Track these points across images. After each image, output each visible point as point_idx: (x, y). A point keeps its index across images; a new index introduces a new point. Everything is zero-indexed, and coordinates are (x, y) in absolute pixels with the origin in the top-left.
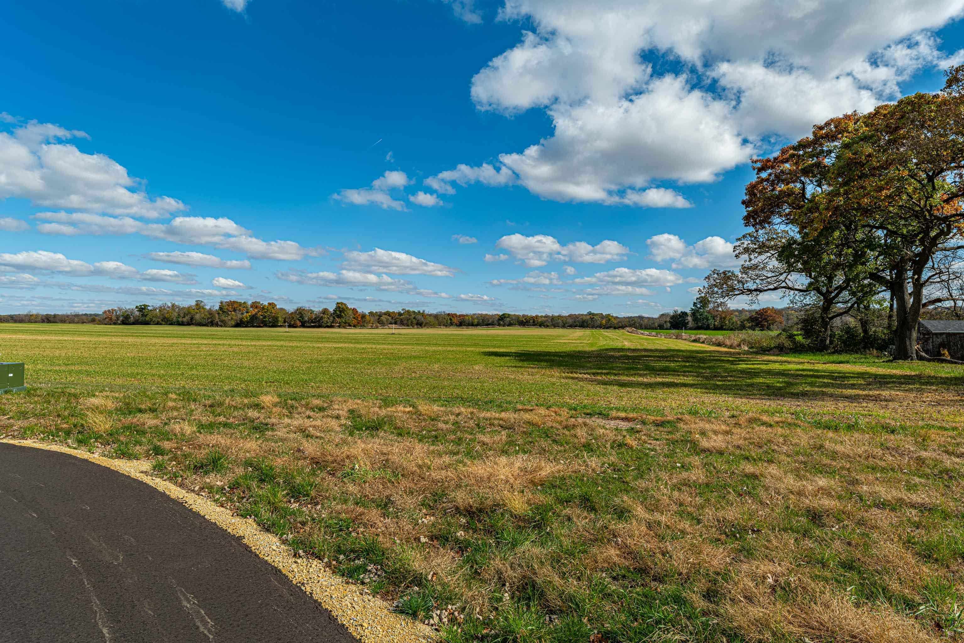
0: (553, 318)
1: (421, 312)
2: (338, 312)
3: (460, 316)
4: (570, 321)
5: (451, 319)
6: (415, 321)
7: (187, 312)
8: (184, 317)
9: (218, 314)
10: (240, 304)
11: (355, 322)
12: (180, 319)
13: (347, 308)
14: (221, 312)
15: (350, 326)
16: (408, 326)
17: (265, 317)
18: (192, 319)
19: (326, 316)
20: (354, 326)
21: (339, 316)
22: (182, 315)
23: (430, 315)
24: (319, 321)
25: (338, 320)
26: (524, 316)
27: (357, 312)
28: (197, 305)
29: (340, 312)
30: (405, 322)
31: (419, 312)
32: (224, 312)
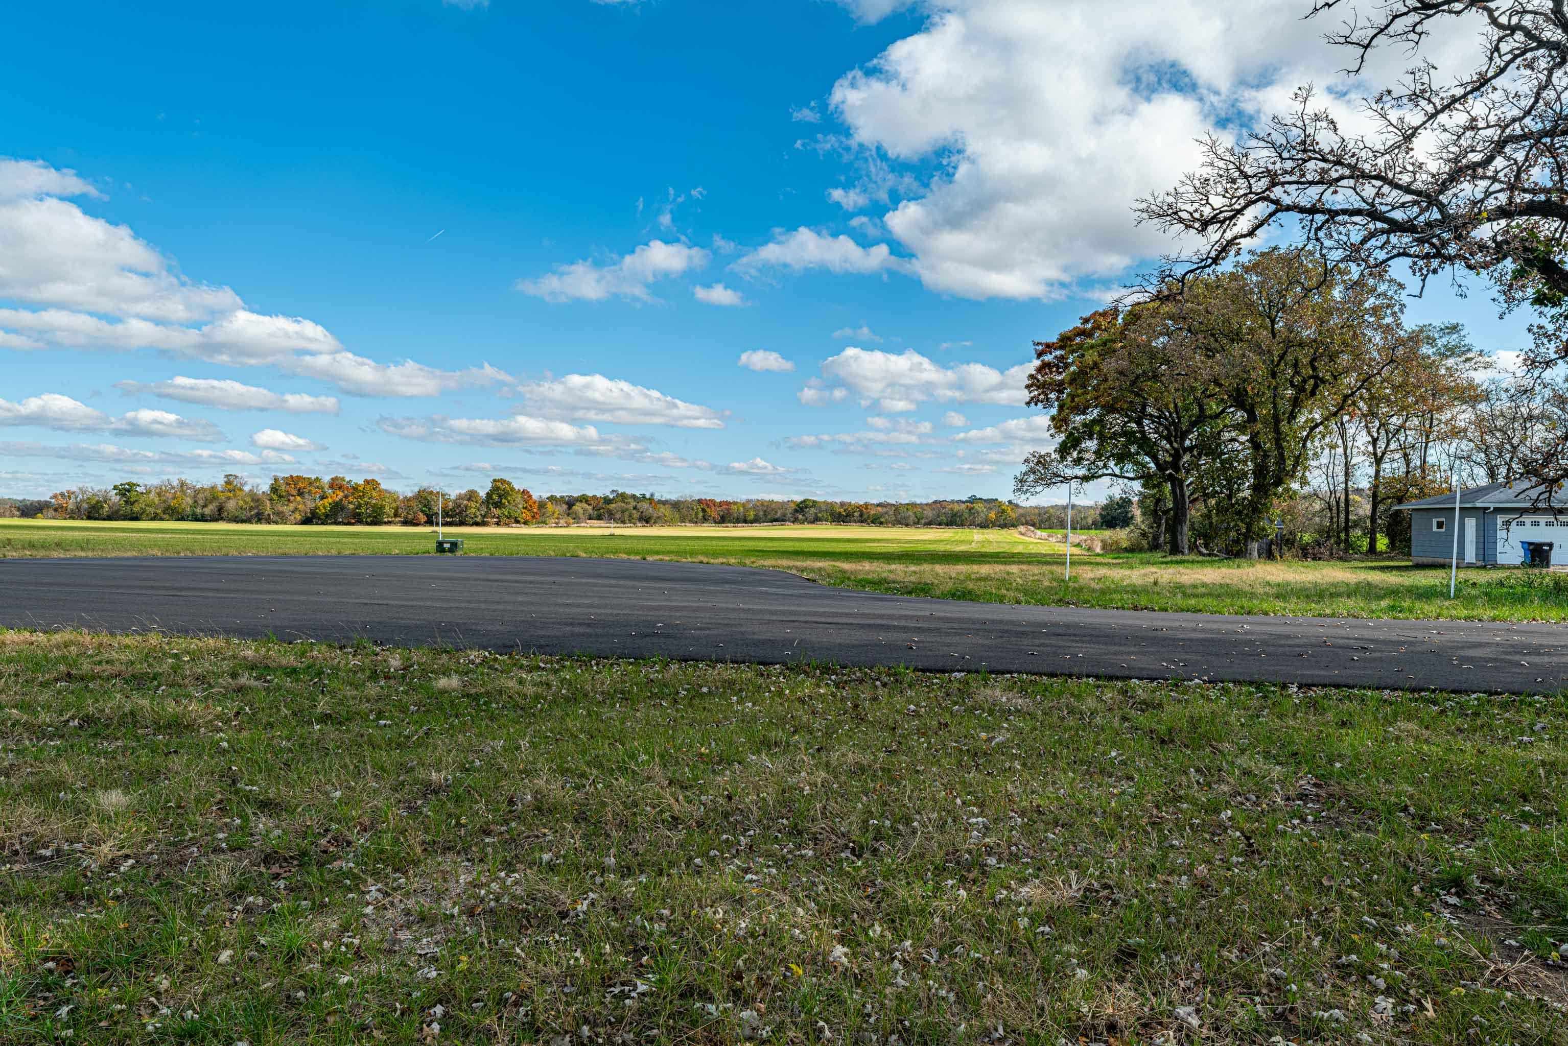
0: (897, 508)
1: (648, 496)
2: (495, 497)
3: (721, 504)
4: (929, 513)
5: (703, 510)
6: (636, 515)
7: (212, 495)
8: (204, 507)
9: (271, 500)
10: (311, 482)
11: (527, 515)
12: (199, 511)
13: (513, 489)
14: (275, 497)
15: (517, 522)
16: (623, 522)
17: (359, 506)
18: (220, 509)
19: (473, 504)
20: (525, 523)
21: (498, 505)
22: (201, 502)
23: (665, 503)
24: (460, 513)
25: (497, 512)
26: (842, 504)
27: (530, 496)
28: (228, 483)
29: (500, 496)
30: (618, 516)
31: (644, 496)
32: (280, 497)
